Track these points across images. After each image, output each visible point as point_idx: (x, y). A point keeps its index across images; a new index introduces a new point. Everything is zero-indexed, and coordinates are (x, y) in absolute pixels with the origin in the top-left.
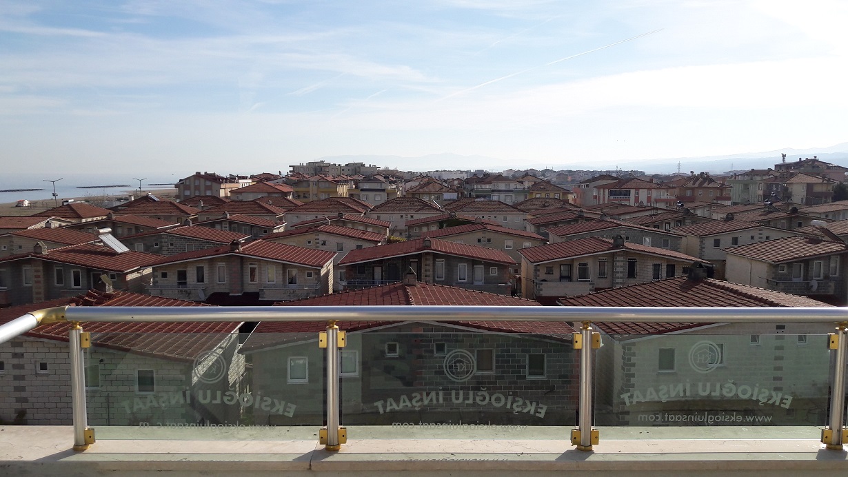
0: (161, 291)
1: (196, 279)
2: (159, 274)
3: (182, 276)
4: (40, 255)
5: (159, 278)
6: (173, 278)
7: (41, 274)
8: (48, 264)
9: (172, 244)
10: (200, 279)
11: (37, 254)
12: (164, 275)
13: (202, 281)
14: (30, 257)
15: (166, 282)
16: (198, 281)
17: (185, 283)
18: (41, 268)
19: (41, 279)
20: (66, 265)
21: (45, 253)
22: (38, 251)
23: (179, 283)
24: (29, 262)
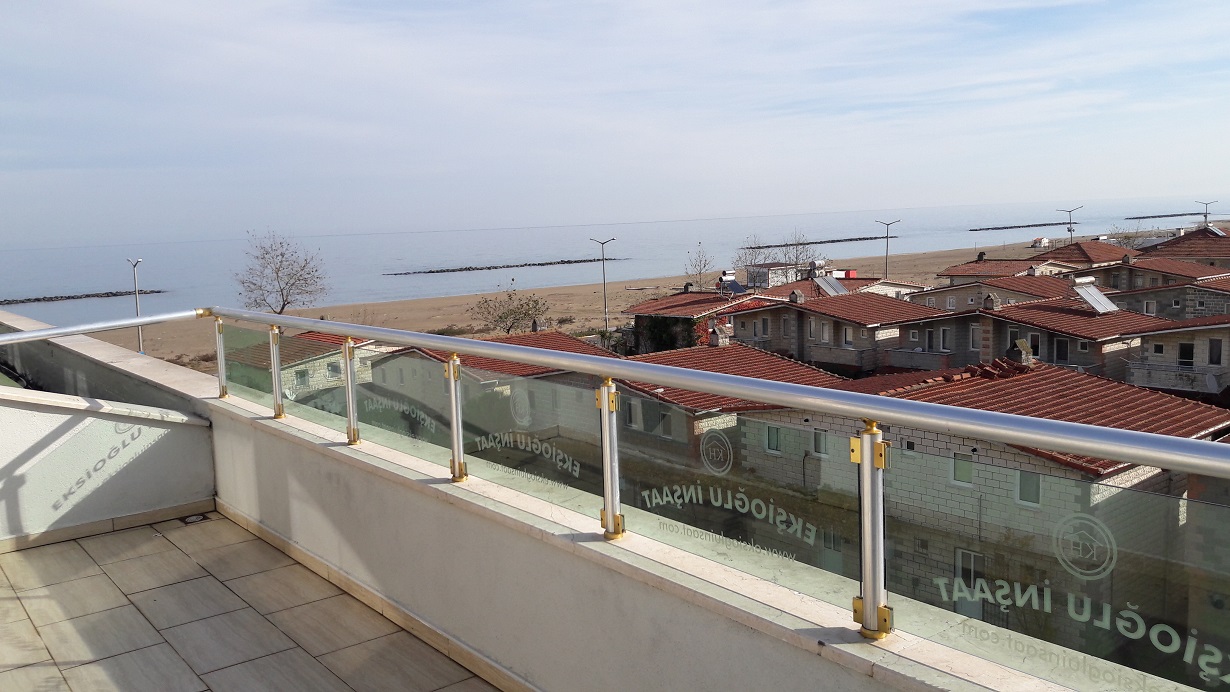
0: (1149, 373)
1: (1207, 359)
2: (1151, 347)
3: (1186, 353)
4: (990, 311)
5: (1151, 353)
6: (1171, 354)
7: (990, 336)
8: (1000, 324)
9: (1201, 304)
10: (1215, 358)
11: (987, 309)
12: (1159, 349)
13: (1219, 362)
14: (978, 313)
15: (1159, 359)
16: (1212, 361)
17: (1191, 364)
18: (991, 328)
19: (990, 343)
20: (1022, 327)
21: (997, 308)
22: (989, 305)
23: (1181, 363)
24: (977, 319)
